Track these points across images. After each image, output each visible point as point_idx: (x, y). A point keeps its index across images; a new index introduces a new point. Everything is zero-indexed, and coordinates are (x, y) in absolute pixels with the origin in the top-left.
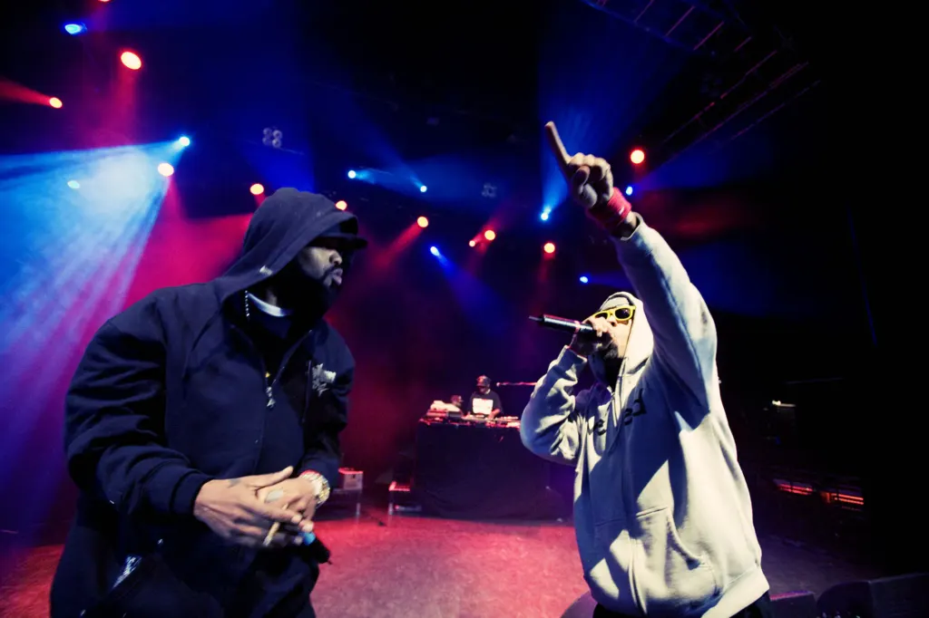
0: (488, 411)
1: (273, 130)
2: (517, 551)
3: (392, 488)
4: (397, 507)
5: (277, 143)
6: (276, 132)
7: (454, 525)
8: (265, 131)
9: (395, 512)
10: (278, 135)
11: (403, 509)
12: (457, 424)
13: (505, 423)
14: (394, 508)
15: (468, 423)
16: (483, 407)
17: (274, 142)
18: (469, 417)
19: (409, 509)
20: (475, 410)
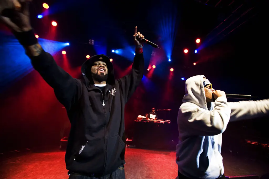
0: (154, 118)
1: (92, 40)
2: (163, 159)
3: (127, 140)
4: (129, 146)
5: (93, 43)
6: (93, 40)
7: (145, 151)
8: (90, 40)
9: (128, 147)
10: (93, 41)
11: (130, 146)
12: (145, 122)
13: (160, 121)
14: (128, 146)
15: (148, 121)
16: (153, 117)
17: (92, 43)
18: (149, 120)
19: (132, 146)
20: (151, 117)
